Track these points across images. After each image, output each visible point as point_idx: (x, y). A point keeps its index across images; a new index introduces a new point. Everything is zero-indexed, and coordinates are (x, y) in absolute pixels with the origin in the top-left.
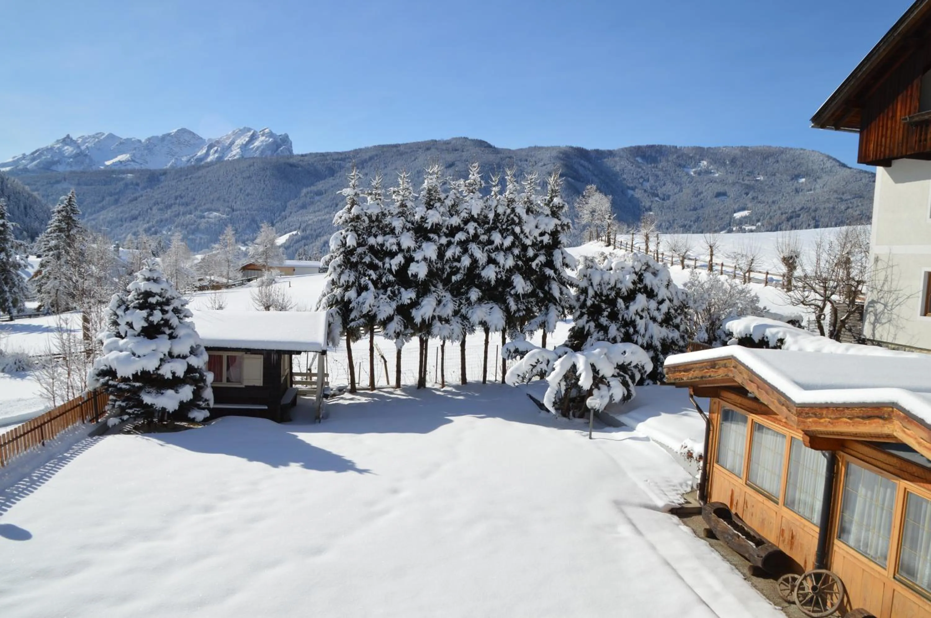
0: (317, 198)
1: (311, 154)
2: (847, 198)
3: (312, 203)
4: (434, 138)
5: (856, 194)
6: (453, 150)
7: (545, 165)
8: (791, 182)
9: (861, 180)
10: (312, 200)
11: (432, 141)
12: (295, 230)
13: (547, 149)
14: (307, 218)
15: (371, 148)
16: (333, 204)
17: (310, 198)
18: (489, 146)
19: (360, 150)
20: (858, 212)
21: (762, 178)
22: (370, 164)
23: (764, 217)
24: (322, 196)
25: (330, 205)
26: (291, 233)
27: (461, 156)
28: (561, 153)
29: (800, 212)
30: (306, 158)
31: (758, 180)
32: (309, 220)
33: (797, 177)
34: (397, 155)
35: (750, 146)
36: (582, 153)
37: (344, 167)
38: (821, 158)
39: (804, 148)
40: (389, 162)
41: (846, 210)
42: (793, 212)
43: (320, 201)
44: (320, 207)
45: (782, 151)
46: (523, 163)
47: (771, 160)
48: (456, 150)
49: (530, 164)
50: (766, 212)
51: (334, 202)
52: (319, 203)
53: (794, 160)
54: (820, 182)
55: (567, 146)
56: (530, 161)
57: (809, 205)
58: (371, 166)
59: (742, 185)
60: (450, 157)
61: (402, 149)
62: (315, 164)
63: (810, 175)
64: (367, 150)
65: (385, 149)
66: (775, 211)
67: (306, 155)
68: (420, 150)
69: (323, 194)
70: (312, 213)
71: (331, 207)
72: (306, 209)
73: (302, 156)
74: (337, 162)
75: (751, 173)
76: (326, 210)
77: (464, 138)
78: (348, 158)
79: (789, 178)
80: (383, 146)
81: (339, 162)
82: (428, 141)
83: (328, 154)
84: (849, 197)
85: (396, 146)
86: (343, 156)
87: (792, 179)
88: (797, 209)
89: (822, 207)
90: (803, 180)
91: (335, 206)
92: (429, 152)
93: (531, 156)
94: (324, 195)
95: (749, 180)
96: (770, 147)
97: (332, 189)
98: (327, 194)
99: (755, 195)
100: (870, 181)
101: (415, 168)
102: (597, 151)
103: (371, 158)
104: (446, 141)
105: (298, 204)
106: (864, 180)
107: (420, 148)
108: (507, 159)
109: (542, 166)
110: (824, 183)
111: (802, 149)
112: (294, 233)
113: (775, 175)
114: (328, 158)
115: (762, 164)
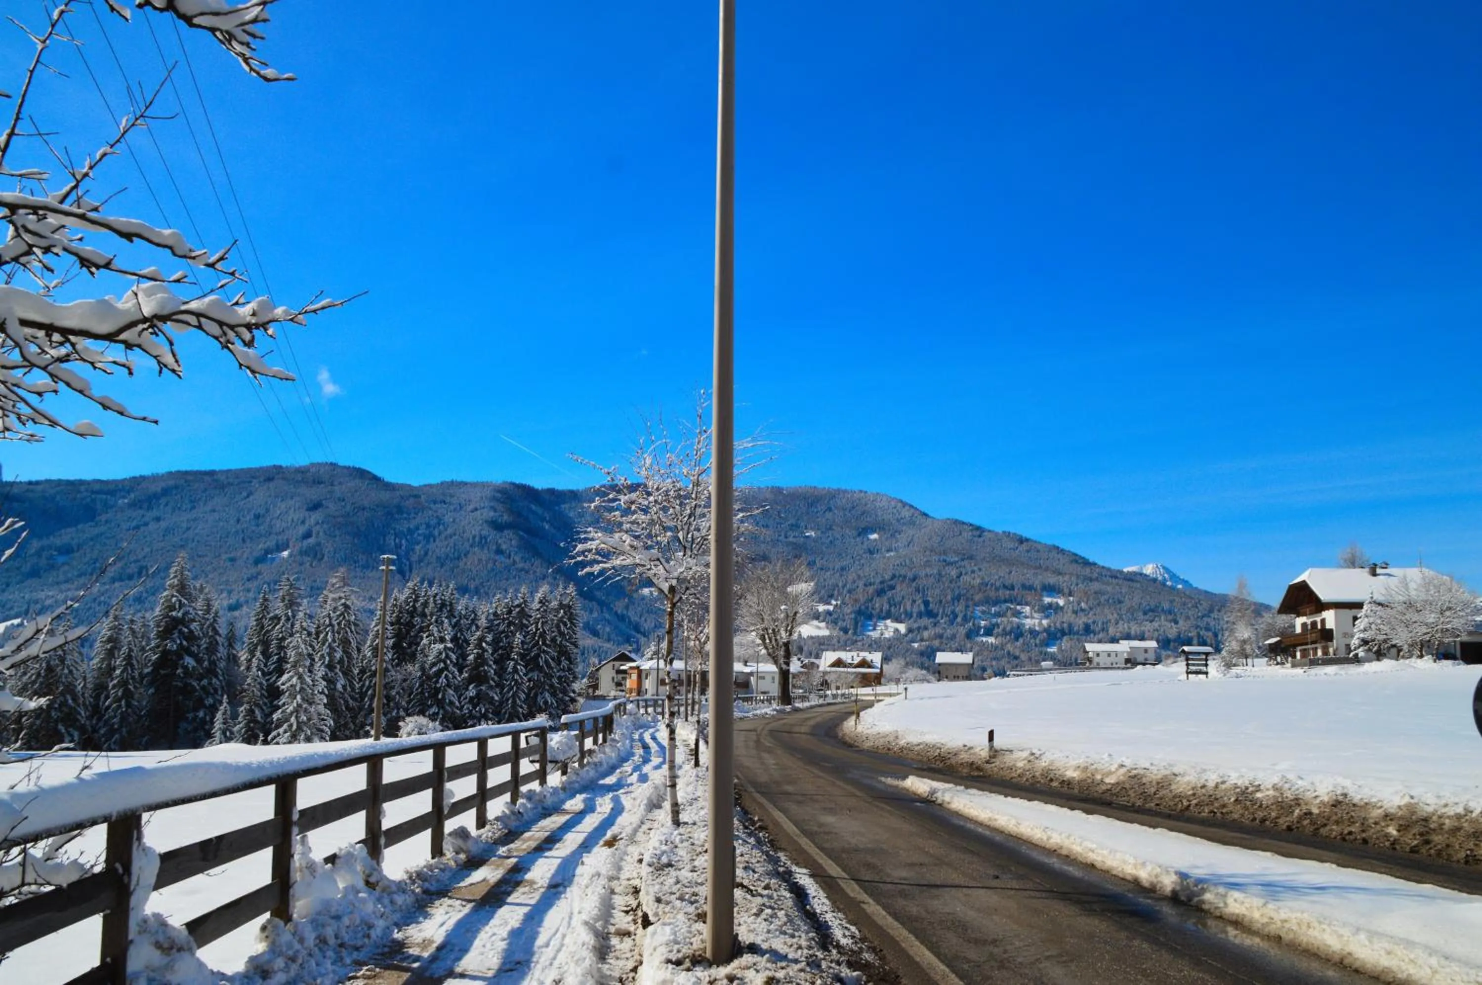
0: (61, 559)
1: (48, 481)
2: (952, 560)
3: (52, 567)
4: (278, 463)
5: (964, 555)
6: (314, 482)
7: (476, 509)
8: (858, 539)
9: (960, 534)
10: (51, 562)
11: (275, 467)
12: (16, 617)
13: (474, 485)
14: (42, 595)
15: (163, 475)
16: (94, 569)
17: (48, 559)
18: (376, 479)
19: (143, 478)
20: (978, 581)
21: (813, 533)
22: (163, 501)
23: (838, 591)
24: (72, 555)
25: (90, 570)
26: (9, 623)
27: (331, 492)
28: (499, 491)
29: (892, 582)
30: (40, 488)
31: (808, 537)
32: (48, 597)
33: (864, 531)
34: (216, 488)
35: (785, 486)
36: (528, 492)
37: (112, 507)
38: (893, 503)
39: (865, 489)
40: (200, 499)
41: (958, 577)
42: (882, 582)
43: (68, 564)
44: (70, 575)
45: (833, 495)
46: (437, 506)
47: (821, 508)
48: (320, 483)
49: (452, 507)
50: (840, 584)
51: (98, 565)
52: (66, 568)
53: (853, 508)
54: (903, 539)
55: (505, 483)
56: (450, 504)
57: (903, 572)
58: (167, 505)
59: (789, 544)
60: (313, 493)
61: (222, 478)
62: (58, 498)
63: (884, 529)
64: (155, 478)
65: (190, 478)
66: (854, 582)
67: (37, 483)
68: (254, 481)
69: (73, 551)
70: (52, 585)
71: (91, 574)
72: (40, 577)
73: (30, 483)
74: (99, 496)
75: (795, 527)
76: (82, 580)
77: (331, 464)
78: (120, 490)
79: (855, 533)
80: (186, 473)
81: (104, 497)
82: (267, 467)
83: (81, 482)
84: (956, 559)
85: (212, 473)
86: (112, 487)
87: (859, 535)
88: (887, 577)
89: (922, 573)
90: (874, 536)
91: (98, 572)
92: (271, 485)
93: (452, 496)
94: (76, 555)
95: (794, 537)
96: (815, 487)
97: (91, 543)
98: (81, 551)
99: (810, 558)
100: (975, 536)
101: (249, 511)
102: (552, 491)
103: (166, 492)
104: (300, 467)
105: (23, 569)
106: (965, 534)
107: (253, 477)
108: (412, 500)
109: (472, 512)
110: (909, 540)
111: (861, 491)
112: (16, 621)
113: (831, 529)
114: (82, 488)
115: (808, 513)
